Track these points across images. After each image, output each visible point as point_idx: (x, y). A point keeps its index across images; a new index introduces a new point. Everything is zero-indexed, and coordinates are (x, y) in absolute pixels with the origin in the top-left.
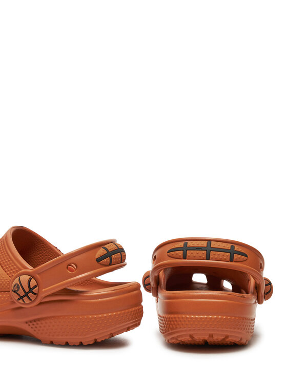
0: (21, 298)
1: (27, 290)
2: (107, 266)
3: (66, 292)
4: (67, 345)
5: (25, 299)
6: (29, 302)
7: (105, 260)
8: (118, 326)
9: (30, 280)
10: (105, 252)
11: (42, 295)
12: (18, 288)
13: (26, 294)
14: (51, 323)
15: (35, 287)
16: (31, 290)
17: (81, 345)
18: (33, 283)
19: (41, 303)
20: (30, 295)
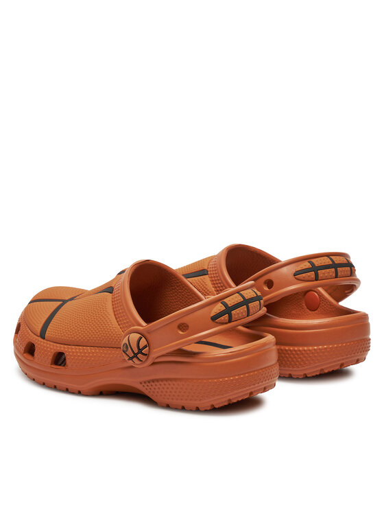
0: (131, 359)
1: (136, 351)
2: (226, 323)
3: (181, 352)
4: (183, 409)
5: (135, 359)
6: (139, 362)
7: (222, 318)
8: (236, 392)
9: (140, 338)
10: (223, 308)
11: (153, 356)
12: (127, 348)
13: (135, 355)
14: (169, 384)
15: (145, 347)
16: (140, 351)
17: (197, 410)
18: (143, 342)
19: (154, 363)
20: (139, 355)
